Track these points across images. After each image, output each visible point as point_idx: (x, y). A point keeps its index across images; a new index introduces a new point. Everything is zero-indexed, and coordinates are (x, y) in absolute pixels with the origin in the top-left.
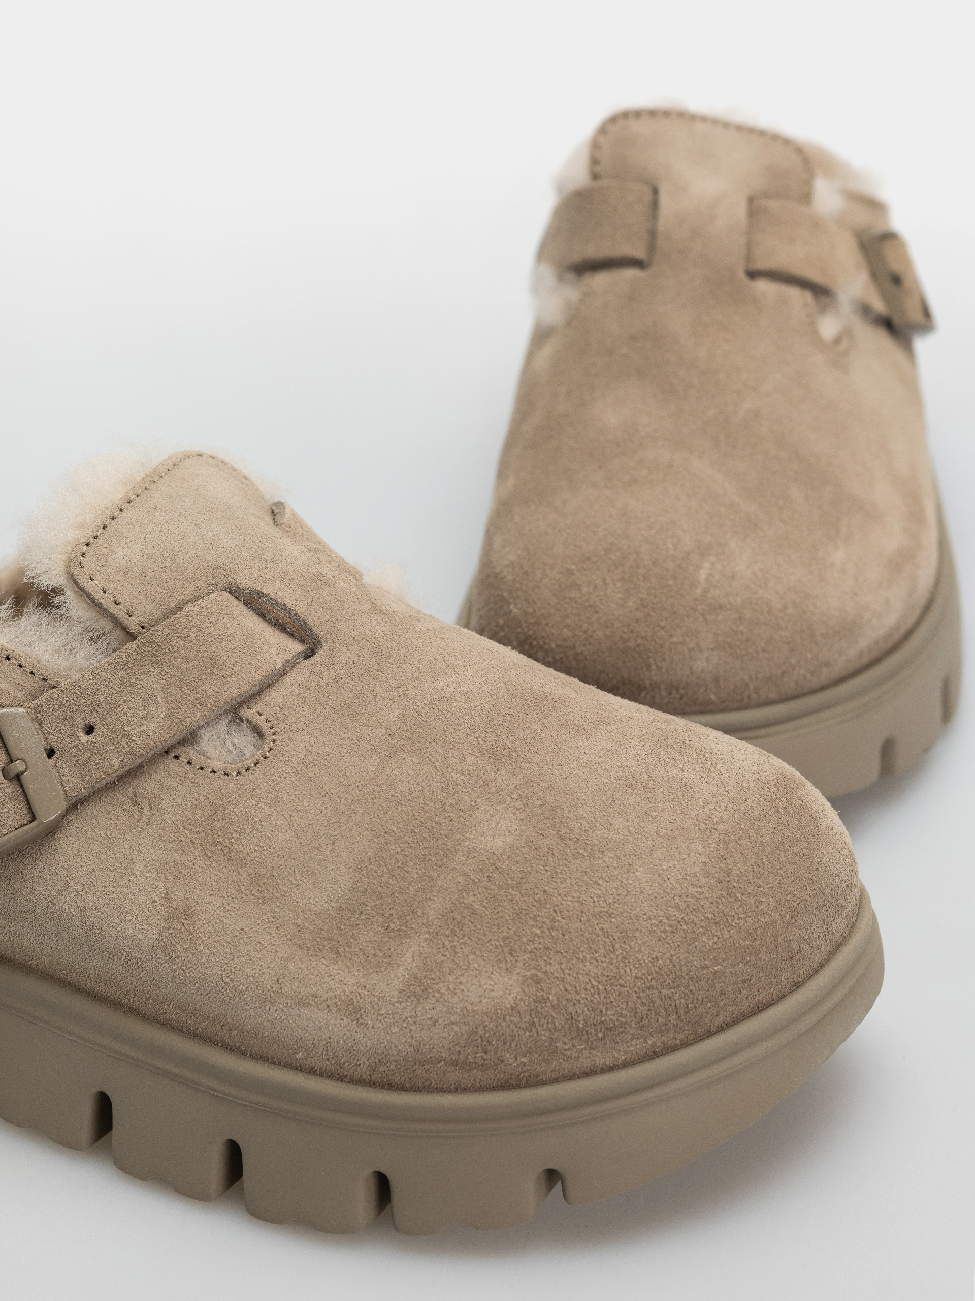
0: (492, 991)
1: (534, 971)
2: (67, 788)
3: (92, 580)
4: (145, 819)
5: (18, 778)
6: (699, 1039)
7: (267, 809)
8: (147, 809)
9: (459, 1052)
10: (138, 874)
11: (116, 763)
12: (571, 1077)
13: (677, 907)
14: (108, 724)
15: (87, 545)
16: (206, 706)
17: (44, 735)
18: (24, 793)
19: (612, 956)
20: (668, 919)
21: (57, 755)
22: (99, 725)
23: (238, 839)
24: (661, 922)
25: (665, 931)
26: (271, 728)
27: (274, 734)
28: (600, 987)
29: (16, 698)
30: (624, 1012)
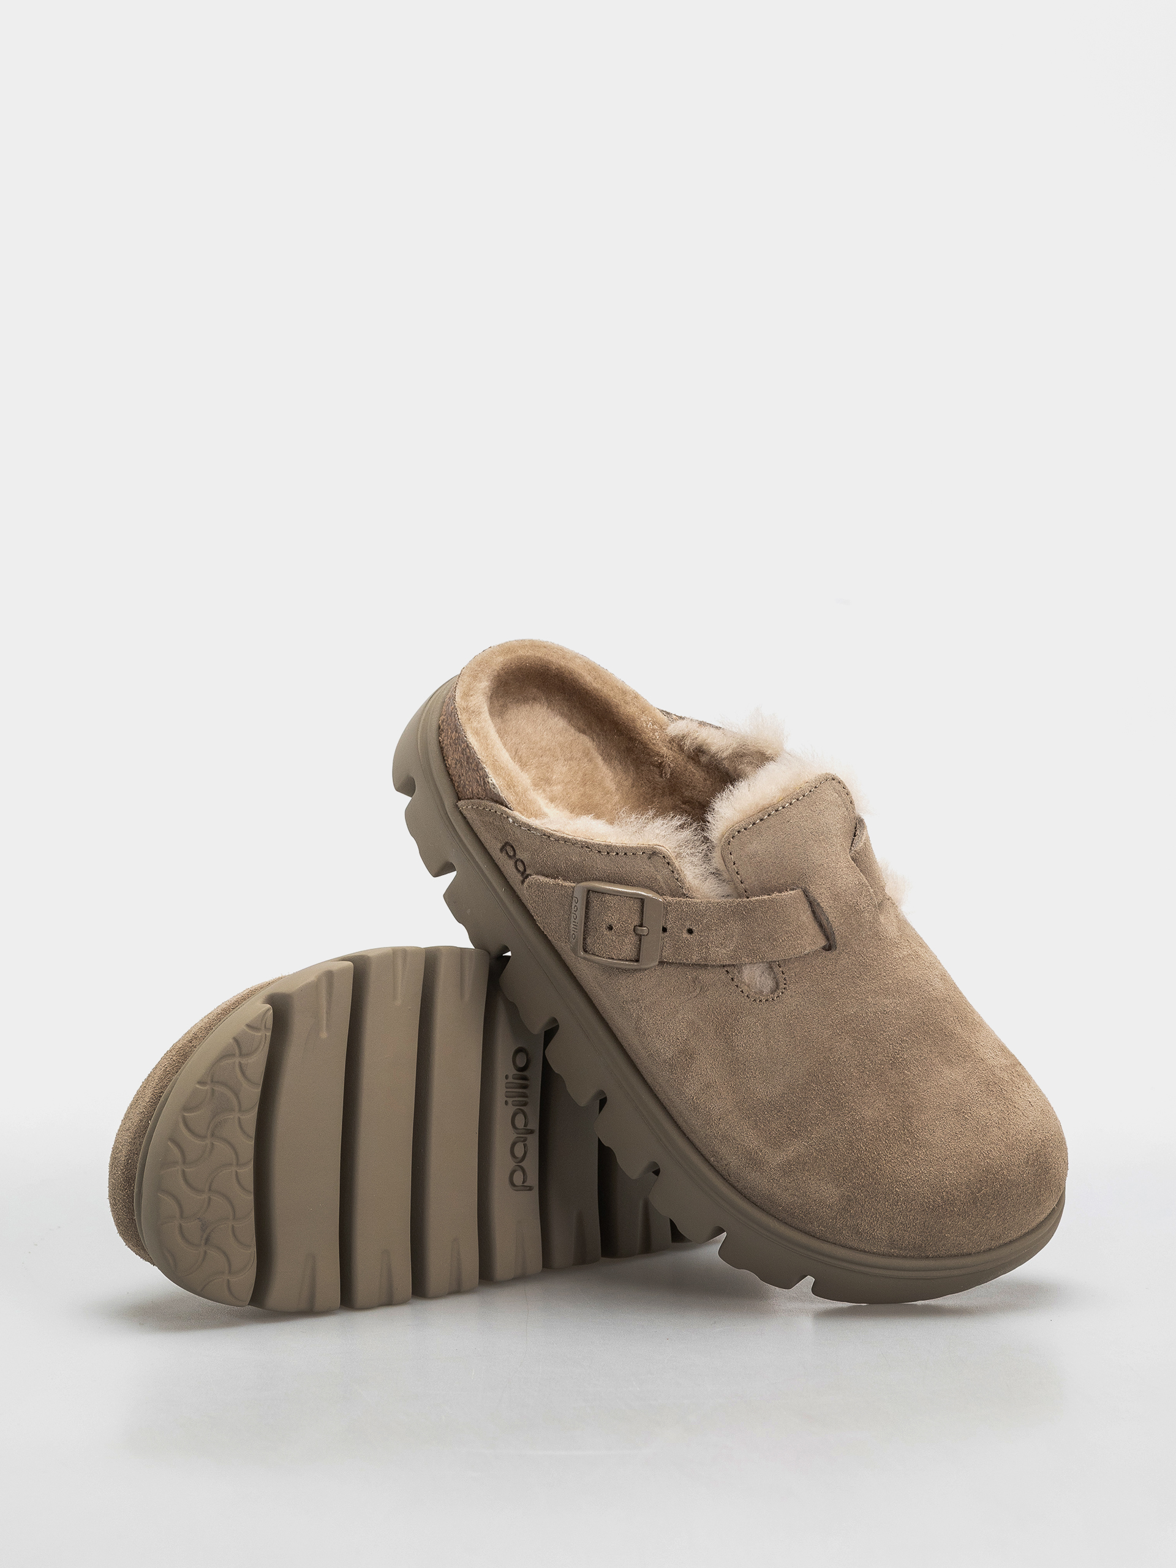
0: (824, 1192)
1: (850, 1194)
2: (663, 954)
3: (731, 854)
4: (695, 994)
5: (640, 937)
6: (921, 1258)
7: (760, 1027)
8: (699, 989)
9: (792, 1209)
10: (677, 1020)
11: (694, 957)
12: (844, 1246)
13: (942, 1198)
14: (701, 936)
15: (739, 832)
16: (757, 956)
17: (666, 919)
18: (640, 945)
19: (894, 1207)
20: (934, 1202)
21: (667, 934)
22: (696, 934)
23: (737, 1035)
24: (929, 1202)
25: (929, 1208)
26: (785, 984)
27: (784, 989)
28: (880, 1219)
29: (661, 887)
30: (886, 1235)
